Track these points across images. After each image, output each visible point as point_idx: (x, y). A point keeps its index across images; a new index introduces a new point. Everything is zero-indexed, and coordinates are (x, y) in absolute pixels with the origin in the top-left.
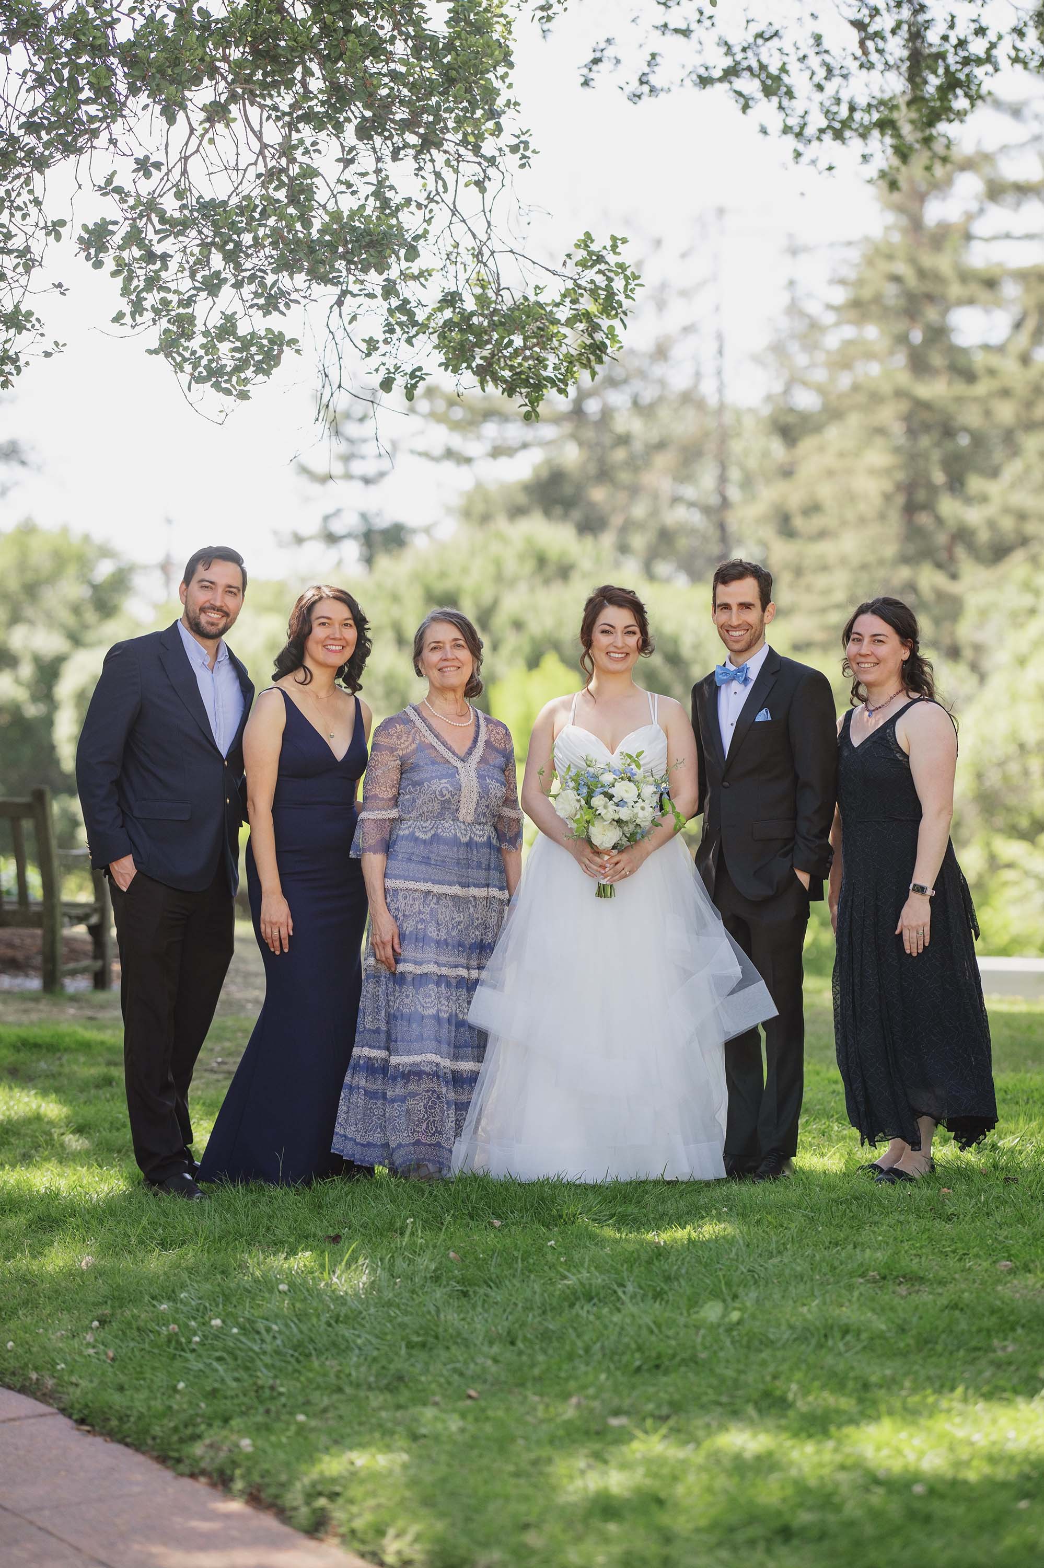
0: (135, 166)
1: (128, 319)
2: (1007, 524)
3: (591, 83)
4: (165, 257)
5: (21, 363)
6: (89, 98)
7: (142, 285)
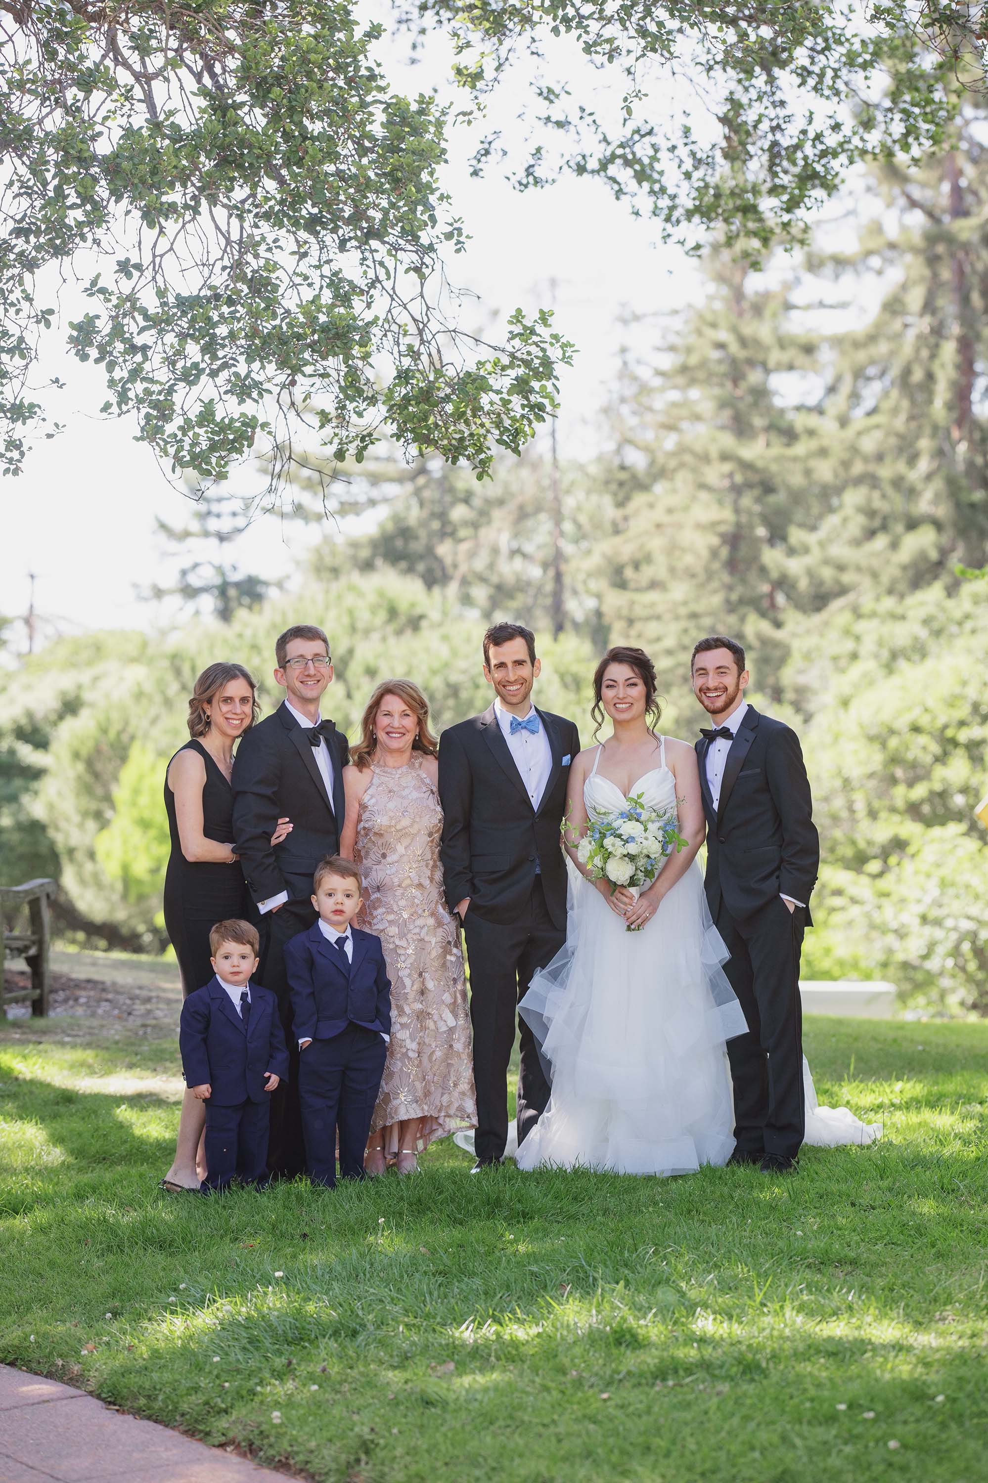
0: (117, 268)
1: (115, 409)
2: (827, 574)
3: (481, 174)
4: (145, 348)
5: (25, 448)
6: (74, 204)
7: (126, 374)
